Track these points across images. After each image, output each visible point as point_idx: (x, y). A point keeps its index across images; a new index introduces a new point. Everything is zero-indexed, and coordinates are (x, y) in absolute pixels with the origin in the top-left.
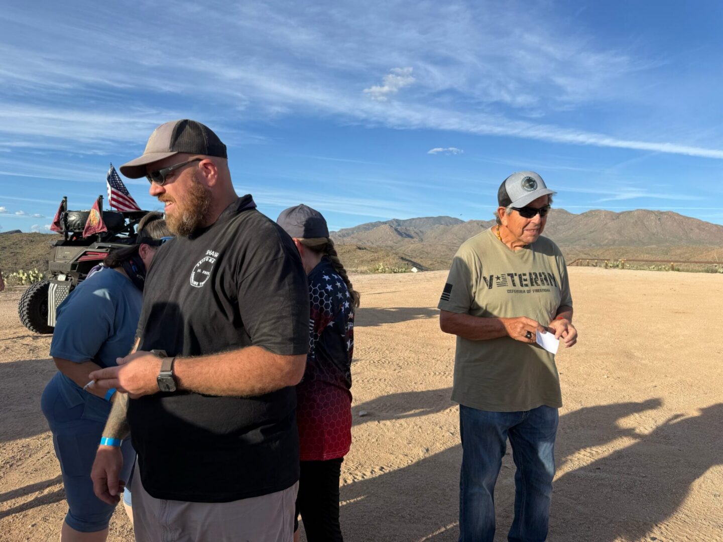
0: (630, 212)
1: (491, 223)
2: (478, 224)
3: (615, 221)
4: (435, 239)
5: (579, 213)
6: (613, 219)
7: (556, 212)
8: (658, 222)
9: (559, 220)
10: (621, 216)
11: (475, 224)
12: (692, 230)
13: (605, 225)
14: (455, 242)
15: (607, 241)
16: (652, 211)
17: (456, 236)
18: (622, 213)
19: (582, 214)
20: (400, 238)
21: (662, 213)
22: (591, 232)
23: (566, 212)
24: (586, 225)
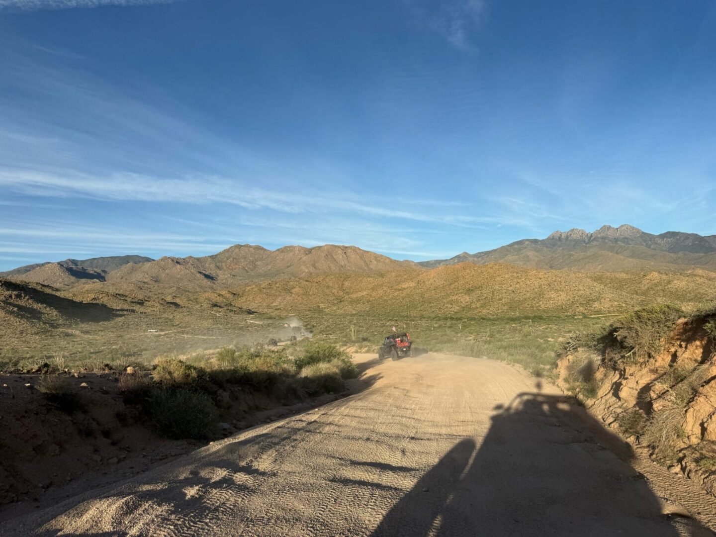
0: (320, 247)
1: (188, 260)
2: (173, 261)
3: (309, 255)
4: (122, 278)
5: (274, 250)
6: (307, 254)
7: (254, 249)
8: (344, 255)
9: (257, 256)
10: (313, 250)
11: (170, 260)
12: (371, 261)
13: (300, 259)
14: (146, 281)
15: (304, 274)
16: (338, 246)
17: (147, 274)
18: (314, 248)
19: (278, 250)
20: (73, 279)
21: (346, 247)
22: (288, 267)
23: (262, 249)
24: (283, 259)
